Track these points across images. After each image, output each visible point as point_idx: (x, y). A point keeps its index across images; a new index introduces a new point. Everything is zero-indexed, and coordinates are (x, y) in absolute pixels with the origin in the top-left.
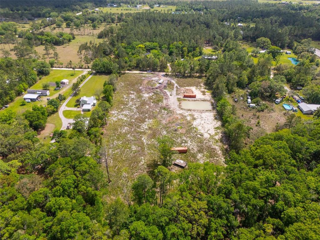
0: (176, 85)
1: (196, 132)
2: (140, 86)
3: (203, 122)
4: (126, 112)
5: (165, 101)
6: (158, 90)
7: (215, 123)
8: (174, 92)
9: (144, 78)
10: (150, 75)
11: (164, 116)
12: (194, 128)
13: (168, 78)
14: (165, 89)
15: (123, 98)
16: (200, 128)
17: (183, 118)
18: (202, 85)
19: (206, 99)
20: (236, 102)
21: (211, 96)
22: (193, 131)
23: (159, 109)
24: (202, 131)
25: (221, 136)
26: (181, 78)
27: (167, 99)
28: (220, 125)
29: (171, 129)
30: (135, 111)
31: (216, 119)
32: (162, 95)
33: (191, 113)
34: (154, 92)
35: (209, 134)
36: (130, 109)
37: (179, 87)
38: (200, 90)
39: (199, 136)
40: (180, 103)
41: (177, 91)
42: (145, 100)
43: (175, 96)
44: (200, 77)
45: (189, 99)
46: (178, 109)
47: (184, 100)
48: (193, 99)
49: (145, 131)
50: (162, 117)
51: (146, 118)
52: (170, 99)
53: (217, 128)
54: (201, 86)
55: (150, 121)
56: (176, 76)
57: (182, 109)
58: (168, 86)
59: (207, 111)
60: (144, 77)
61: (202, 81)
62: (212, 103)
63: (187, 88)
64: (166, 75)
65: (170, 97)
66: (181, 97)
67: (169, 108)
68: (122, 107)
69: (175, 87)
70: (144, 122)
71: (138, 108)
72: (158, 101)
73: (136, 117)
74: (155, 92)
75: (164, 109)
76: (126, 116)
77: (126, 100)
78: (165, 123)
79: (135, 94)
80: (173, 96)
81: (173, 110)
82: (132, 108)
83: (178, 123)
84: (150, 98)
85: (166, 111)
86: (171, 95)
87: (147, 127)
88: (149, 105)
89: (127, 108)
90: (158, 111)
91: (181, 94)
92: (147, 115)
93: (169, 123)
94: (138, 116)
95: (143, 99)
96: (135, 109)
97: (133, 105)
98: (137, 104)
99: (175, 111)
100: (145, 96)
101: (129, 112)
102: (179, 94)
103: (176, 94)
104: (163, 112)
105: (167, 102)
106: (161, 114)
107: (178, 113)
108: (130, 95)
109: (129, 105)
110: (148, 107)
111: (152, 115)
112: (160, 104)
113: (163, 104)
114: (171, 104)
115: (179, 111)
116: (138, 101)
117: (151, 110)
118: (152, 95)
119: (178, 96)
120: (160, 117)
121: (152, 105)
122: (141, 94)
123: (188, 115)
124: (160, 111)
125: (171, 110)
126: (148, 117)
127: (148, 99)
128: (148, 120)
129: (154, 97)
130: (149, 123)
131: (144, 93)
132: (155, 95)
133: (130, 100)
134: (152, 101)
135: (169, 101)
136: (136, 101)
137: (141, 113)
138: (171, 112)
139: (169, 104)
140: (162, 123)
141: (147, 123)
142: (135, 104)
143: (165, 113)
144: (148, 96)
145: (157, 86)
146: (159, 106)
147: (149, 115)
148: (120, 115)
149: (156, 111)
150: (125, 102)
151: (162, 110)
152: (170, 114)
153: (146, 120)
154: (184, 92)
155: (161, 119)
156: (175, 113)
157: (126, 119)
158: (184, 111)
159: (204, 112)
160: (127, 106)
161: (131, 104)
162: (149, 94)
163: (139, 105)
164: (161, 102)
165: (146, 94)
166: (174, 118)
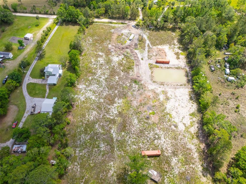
0: (148, 42)
1: (169, 120)
2: (109, 44)
3: (177, 105)
4: (94, 87)
6: (128, 50)
7: (191, 107)
8: (146, 54)
9: (113, 30)
10: (120, 25)
11: (135, 93)
12: (168, 114)
13: (139, 31)
14: (136, 49)
15: (91, 62)
16: (173, 114)
17: (155, 97)
18: (176, 41)
19: (180, 66)
20: (212, 71)
21: (185, 60)
22: (167, 120)
23: (130, 81)
24: (177, 120)
25: (197, 127)
26: (153, 30)
27: (138, 65)
28: (196, 109)
29: (143, 115)
30: (103, 85)
31: (191, 99)
32: (133, 58)
33: (163, 89)
34: (124, 54)
35: (184, 124)
36: (99, 82)
37: (151, 46)
38: (173, 51)
39: (173, 127)
40: (152, 73)
41: (149, 51)
42: (114, 66)
43: (146, 60)
44: (173, 30)
45: (162, 65)
46: (150, 81)
47: (157, 67)
48: (166, 65)
49: (114, 119)
50: (133, 95)
51: (115, 96)
52: (141, 66)
53: (192, 115)
54: (174, 44)
55: (120, 102)
56: (148, 27)
57: (154, 82)
58: (139, 44)
59: (181, 85)
60: (113, 28)
61: (176, 35)
62: (186, 72)
63: (159, 47)
64: (137, 26)
65: (141, 61)
66: (153, 62)
67: (141, 81)
68: (90, 78)
69: (146, 45)
70: (113, 103)
71: (108, 80)
72: (129, 68)
73: (105, 94)
74: (126, 54)
75: (135, 82)
76: (94, 92)
77: (95, 66)
78: (136, 105)
79: (104, 56)
80: (145, 60)
81: (144, 84)
82: (100, 80)
83: (150, 106)
84: (120, 64)
85: (137, 86)
86: (142, 59)
87: (117, 111)
88: (118, 74)
89: (95, 79)
90: (128, 85)
91: (153, 57)
92: (116, 92)
93: (141, 105)
94: (107, 93)
95: (112, 65)
96: (103, 81)
97: (101, 75)
98: (106, 73)
99: (146, 85)
100: (114, 59)
101: (98, 87)
102: (151, 58)
103: (148, 57)
104: (134, 87)
105: (138, 70)
106: (132, 90)
107: (149, 89)
108: (99, 59)
109: (97, 76)
110: (118, 79)
111: (122, 91)
112: (131, 73)
113: (134, 73)
114: (142, 73)
115: (151, 86)
116: (107, 68)
117: (121, 83)
118: (122, 59)
119: (149, 60)
120: (131, 95)
121: (122, 75)
122: (111, 56)
123: (161, 92)
124: (130, 85)
125: (142, 83)
126: (117, 94)
127: (117, 65)
128: (118, 100)
129: (124, 62)
130: (119, 105)
131: (114, 55)
132: (125, 59)
133: (98, 67)
134: (122, 68)
135: (141, 68)
136: (105, 68)
137: (111, 87)
138: (142, 87)
139: (141, 73)
140: (133, 105)
141: (117, 106)
142: (104, 74)
143: (136, 88)
144: (117, 61)
145: (127, 43)
146: (129, 76)
147: (119, 91)
148: (88, 92)
149: (126, 85)
150: (94, 71)
151: (133, 84)
152: (141, 90)
153: (116, 99)
154: (156, 54)
155: (132, 99)
156: (146, 88)
157: (95, 98)
158: (157, 86)
159: (179, 87)
160: (95, 77)
161: (99, 74)
162: (118, 58)
163: (108, 75)
164: (131, 70)
165: (115, 57)
166: (145, 98)
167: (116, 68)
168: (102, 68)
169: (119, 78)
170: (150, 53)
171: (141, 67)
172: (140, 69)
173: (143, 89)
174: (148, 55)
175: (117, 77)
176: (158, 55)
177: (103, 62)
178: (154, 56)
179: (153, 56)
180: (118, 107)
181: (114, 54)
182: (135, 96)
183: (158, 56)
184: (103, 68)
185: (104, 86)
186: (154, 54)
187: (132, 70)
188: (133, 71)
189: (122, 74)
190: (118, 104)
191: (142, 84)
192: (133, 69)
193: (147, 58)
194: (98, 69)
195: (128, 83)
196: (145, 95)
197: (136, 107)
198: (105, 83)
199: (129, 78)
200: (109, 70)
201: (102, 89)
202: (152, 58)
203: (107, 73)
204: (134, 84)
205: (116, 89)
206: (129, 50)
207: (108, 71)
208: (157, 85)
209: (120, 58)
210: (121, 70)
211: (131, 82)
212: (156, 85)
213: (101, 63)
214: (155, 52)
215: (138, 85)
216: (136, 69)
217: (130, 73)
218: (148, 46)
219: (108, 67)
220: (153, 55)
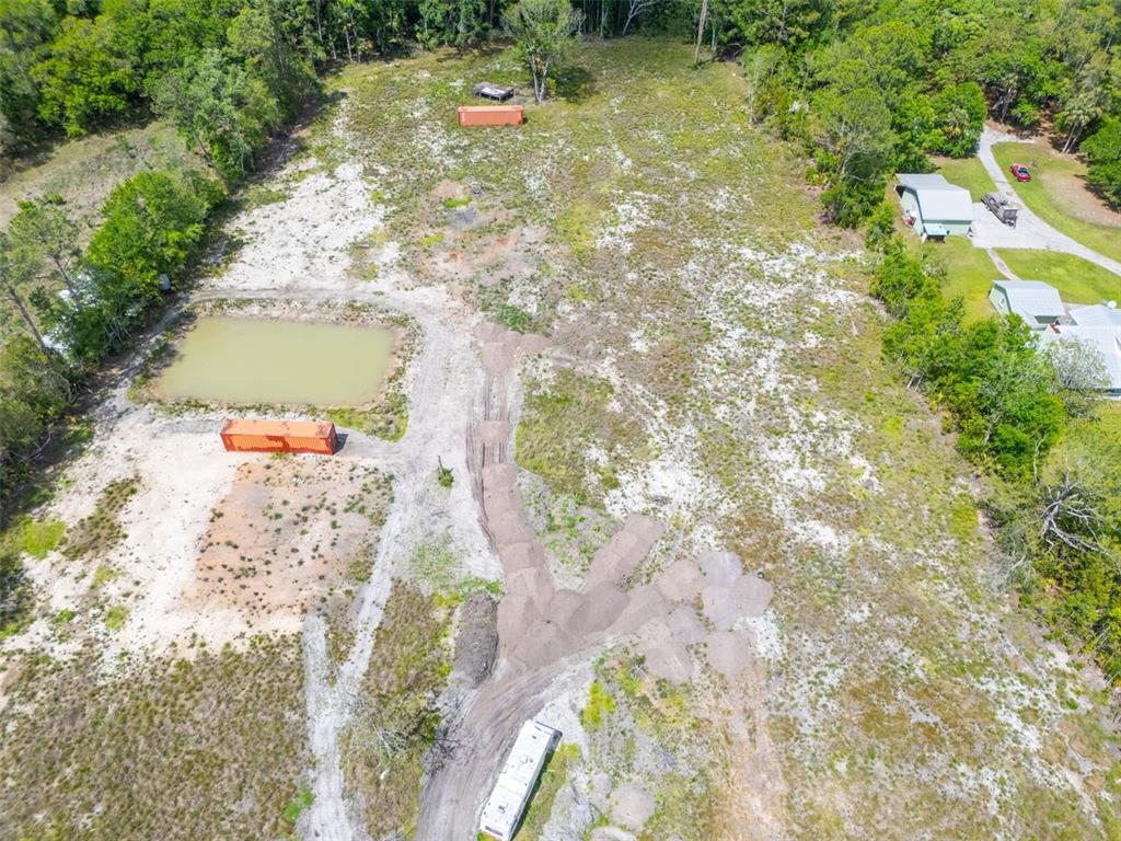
5: (512, 396)
11: (527, 272)
14: (489, 592)
15: (860, 444)
17: (423, 256)
23: (556, 325)
30: (714, 306)
36: (749, 317)
42: (674, 420)
43: (412, 467)
46: (429, 323)
50: (542, 263)
52: (463, 422)
57: (403, 322)
59: (242, 303)
65: (456, 460)
66: (362, 453)
73: (691, 266)
75: (518, 321)
77: (820, 416)
78: (525, 230)
79: (781, 507)
80: (426, 474)
81: (468, 309)
82: (743, 330)
83: (457, 225)
84: (626, 435)
85: (514, 300)
86: (446, 478)
87: (620, 210)
88: (630, 365)
89: (778, 334)
90: (565, 307)
91: (340, 493)
92: (632, 276)
93: (502, 229)
94: (680, 272)
95: (689, 429)
96: (722, 326)
97: (748, 358)
98: (718, 371)
99: (458, 303)
100: (686, 477)
101: (746, 297)
102: (366, 489)
103: (392, 500)
104: (533, 297)
105: (494, 391)
106: (546, 281)
107: (443, 287)
108: (814, 479)
109: (774, 354)
110: (633, 335)
111: (602, 281)
112: (545, 370)
113: (524, 370)
114: (469, 371)
115: (427, 302)
116: (723, 408)
117: (613, 316)
118: (623, 478)
119: (384, 470)
120: (551, 263)
121: (607, 362)
122: (723, 509)
123: (380, 274)
124: (551, 307)
125: (481, 314)
126: (625, 267)
127: (651, 430)
128: (618, 246)
129: (597, 454)
130: (613, 230)
131: (698, 517)
132: (594, 478)
133: (790, 410)
134: (614, 406)
135: (473, 403)
136: (739, 402)
137: (668, 295)
138: (482, 297)
139: (479, 371)
140: (545, 228)
141: (620, 226)
142: (730, 364)
143: (517, 290)
144: (655, 465)
145: (577, 679)
146: (557, 353)
147: (620, 278)
148: (788, 275)
149: (578, 306)
150: (813, 385)
151: (538, 310)
152: (490, 281)
153: (627, 247)
154: (298, 529)
155: (546, 247)
156: (459, 289)
157: (741, 251)
158: (394, 299)
159: (264, 295)
160: (780, 344)
161: (762, 363)
162: (652, 493)
163: (704, 361)
164: (545, 388)
165: (678, 498)
166: (475, 253)
167: (657, 408)
168: (759, 402)
169: (626, 340)
170: (355, 548)
171: (470, 413)
172: (478, 400)
173: (481, 286)
174: (382, 523)
175: (640, 346)
176: (288, 515)
177: (774, 456)
178: (327, 503)
179: (339, 507)
180: (614, 223)
181: (696, 535)
182: (530, 259)
183: (297, 502)
184: (752, 405)
185: (711, 298)
186: (319, 527)
187: (534, 393)
188: (535, 384)
189: (607, 370)
190: (618, 232)
191: (484, 310)
192: (530, 403)
193: (401, 489)
194: (786, 397)
195: (569, 314)
196: (476, 261)
197: (529, 221)
198: (710, 316)
199: (556, 344)
200: (703, 392)
201: (716, 286)
202: (355, 489)
203: (713, 371)
204: (533, 309)
205: (635, 290)
206: (559, 584)
207: (709, 386)
208: (389, 303)
209: (638, 487)
210: (618, 390)
211: (551, 320)
212: (396, 305)
213: (783, 441)
214: (305, 552)
215: (504, 307)
216: (511, 396)
217: (551, 375)
218: (352, 637)
219: (721, 411)
220: (341, 518)
